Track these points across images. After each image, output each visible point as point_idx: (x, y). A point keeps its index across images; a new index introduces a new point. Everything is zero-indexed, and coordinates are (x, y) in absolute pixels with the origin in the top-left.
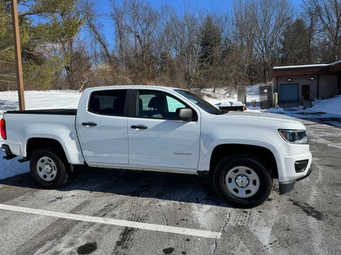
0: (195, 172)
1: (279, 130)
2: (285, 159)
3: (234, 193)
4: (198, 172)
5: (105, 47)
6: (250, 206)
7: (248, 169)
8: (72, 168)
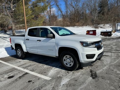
0: (55, 56)
1: (80, 42)
2: (82, 53)
3: (66, 65)
4: (56, 56)
5: (61, 12)
6: (71, 70)
7: (70, 56)
8: (25, 53)
